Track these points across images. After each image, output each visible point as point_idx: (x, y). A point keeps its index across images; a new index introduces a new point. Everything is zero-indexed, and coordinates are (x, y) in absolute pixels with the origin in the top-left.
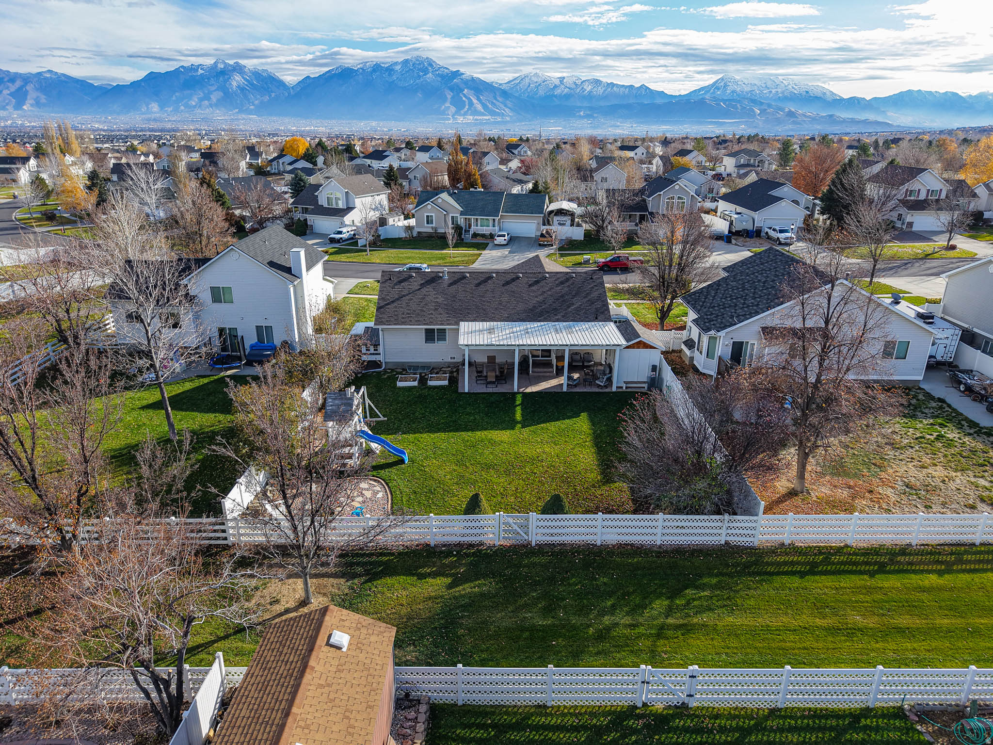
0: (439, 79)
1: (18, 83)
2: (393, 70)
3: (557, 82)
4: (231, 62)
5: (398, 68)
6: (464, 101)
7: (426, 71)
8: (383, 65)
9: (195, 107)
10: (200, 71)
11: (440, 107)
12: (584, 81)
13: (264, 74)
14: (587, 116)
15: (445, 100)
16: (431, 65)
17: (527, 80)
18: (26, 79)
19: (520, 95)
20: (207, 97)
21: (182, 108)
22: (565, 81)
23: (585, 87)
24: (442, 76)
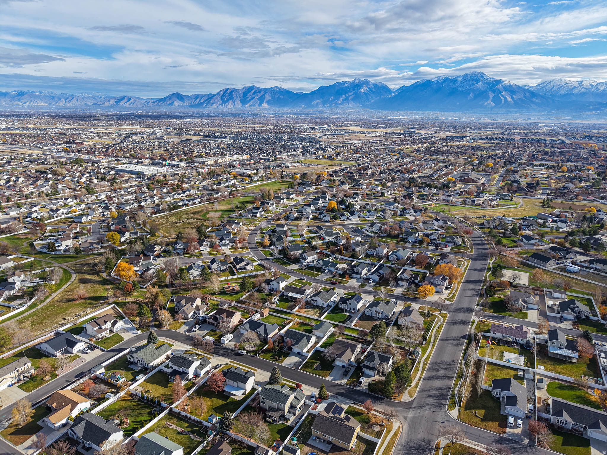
0: (486, 86)
1: (262, 93)
2: (456, 81)
3: (576, 85)
4: (363, 79)
5: (460, 79)
6: (502, 100)
7: (478, 81)
8: (450, 78)
9: (340, 104)
10: (346, 85)
11: (484, 103)
12: (599, 83)
13: (380, 85)
14: (596, 109)
15: (488, 98)
16: (482, 77)
17: (552, 84)
18: (266, 90)
19: (545, 94)
20: (347, 99)
21: (334, 105)
22: (583, 83)
23: (599, 87)
24: (489, 84)
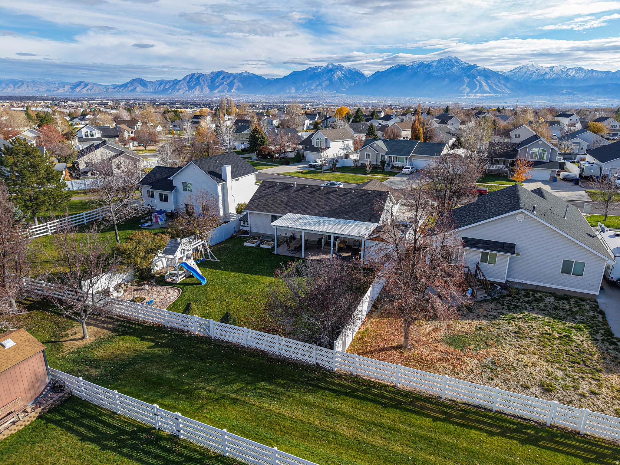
0: (461, 70)
1: (231, 78)
2: (431, 65)
3: (548, 70)
4: (336, 64)
5: (434, 64)
6: (477, 84)
7: (452, 66)
8: (425, 63)
9: (313, 90)
10: (319, 70)
11: (459, 88)
12: (569, 69)
13: (354, 71)
14: (568, 94)
15: (463, 83)
16: (457, 62)
17: (524, 70)
18: (235, 76)
19: (518, 80)
20: (321, 85)
21: (307, 90)
22: (554, 69)
23: (569, 73)
24: (463, 69)
